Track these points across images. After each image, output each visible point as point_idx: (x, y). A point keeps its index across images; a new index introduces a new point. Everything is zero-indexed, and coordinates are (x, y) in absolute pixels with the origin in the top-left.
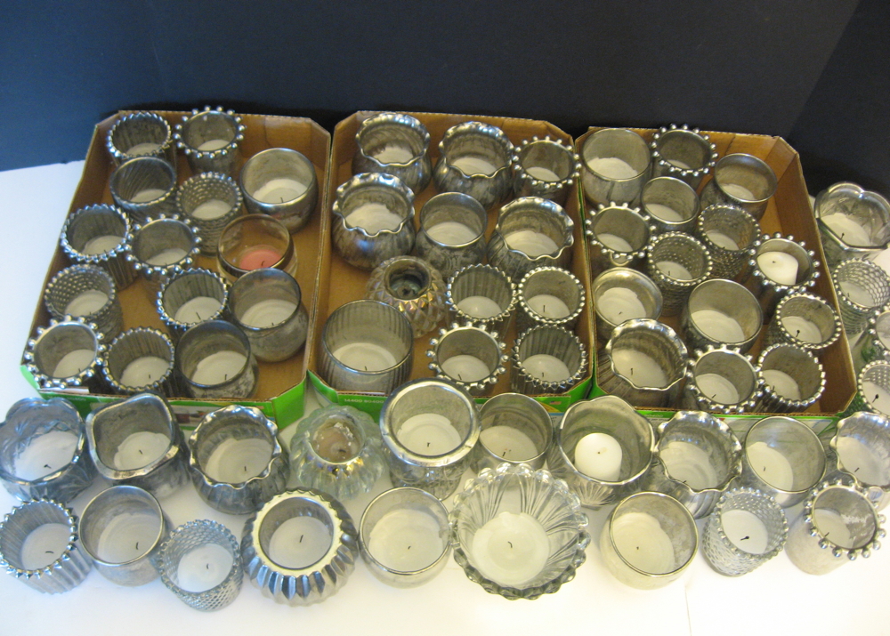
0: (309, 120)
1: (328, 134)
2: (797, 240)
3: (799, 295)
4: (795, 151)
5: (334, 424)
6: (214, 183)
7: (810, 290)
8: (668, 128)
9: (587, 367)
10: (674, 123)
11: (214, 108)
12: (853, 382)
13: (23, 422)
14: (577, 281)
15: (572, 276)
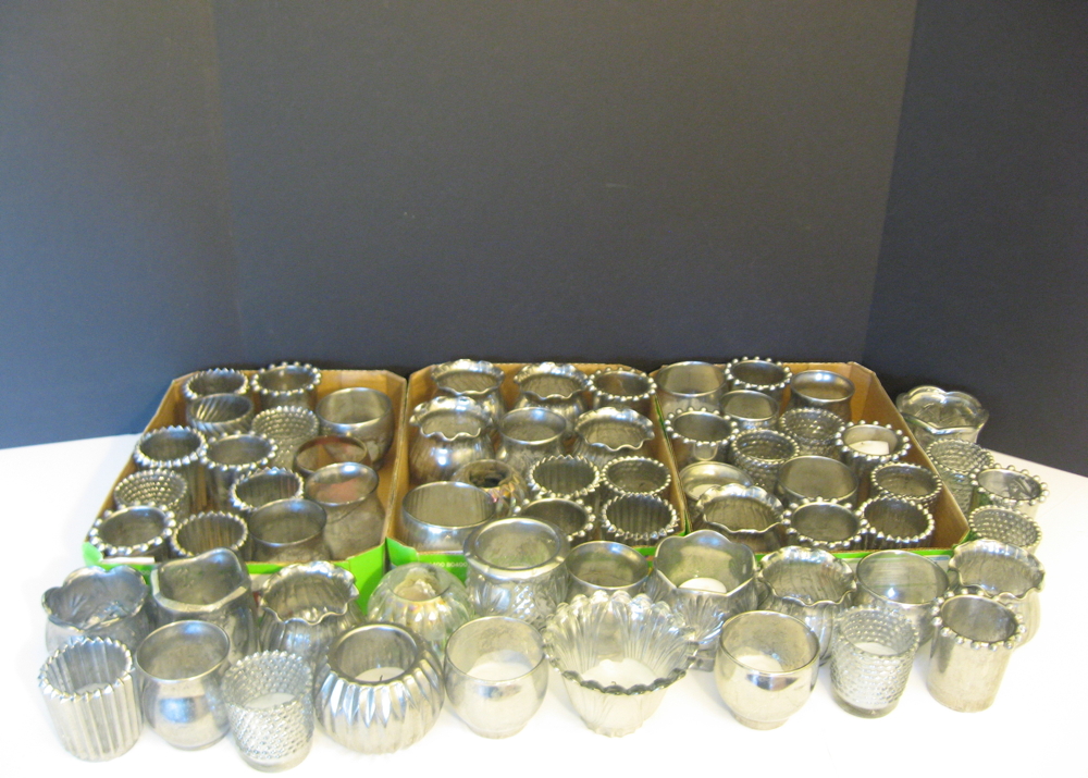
0: (385, 372)
1: (404, 380)
2: (882, 424)
3: (892, 464)
4: (870, 371)
5: (414, 582)
6: (290, 418)
7: (901, 459)
8: (740, 359)
9: (679, 523)
10: (746, 355)
11: (291, 363)
12: (964, 524)
13: (78, 599)
14: (661, 465)
15: (656, 462)
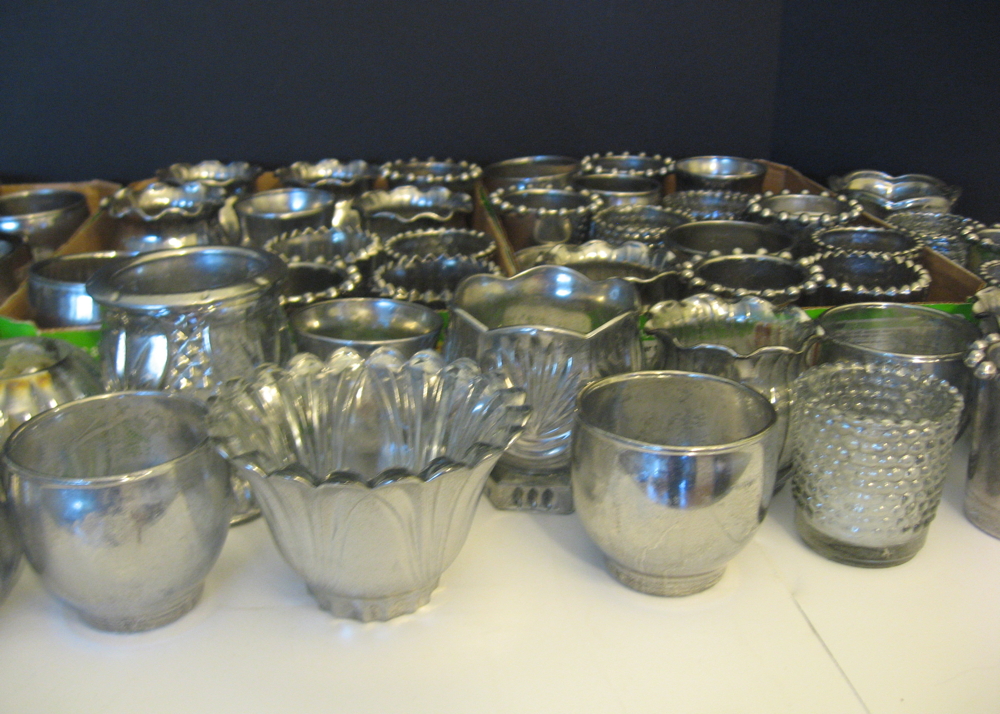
10: (609, 152)
14: (481, 234)
15: (473, 232)
